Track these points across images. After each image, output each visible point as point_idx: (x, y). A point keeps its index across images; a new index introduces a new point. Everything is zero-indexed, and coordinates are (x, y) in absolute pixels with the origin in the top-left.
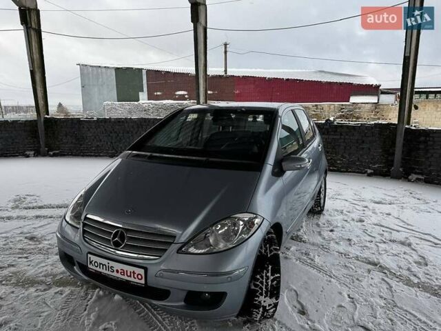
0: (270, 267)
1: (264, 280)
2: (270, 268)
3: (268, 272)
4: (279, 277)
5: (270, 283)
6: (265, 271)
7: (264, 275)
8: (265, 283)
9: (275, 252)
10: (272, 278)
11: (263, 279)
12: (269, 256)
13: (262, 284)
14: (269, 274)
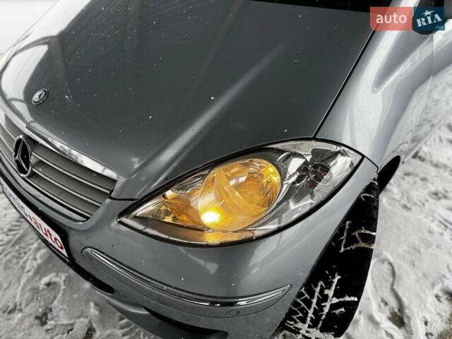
0: (338, 277)
1: (315, 301)
2: (336, 281)
3: (329, 286)
4: (356, 304)
5: (326, 310)
6: (321, 283)
7: (318, 289)
8: (314, 305)
9: (362, 245)
10: (335, 300)
11: (312, 297)
12: (342, 250)
13: (309, 305)
14: (330, 293)
